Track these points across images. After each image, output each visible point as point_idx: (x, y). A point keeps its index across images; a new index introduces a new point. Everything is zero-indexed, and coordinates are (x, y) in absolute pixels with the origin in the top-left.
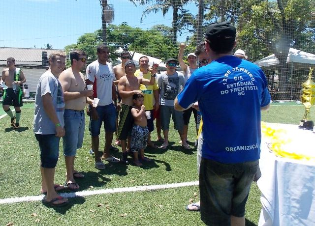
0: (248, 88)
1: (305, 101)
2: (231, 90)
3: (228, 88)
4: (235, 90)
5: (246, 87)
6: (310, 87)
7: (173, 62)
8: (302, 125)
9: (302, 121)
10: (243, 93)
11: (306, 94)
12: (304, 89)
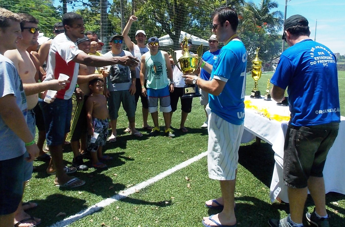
0: (329, 61)
1: (254, 75)
2: (318, 61)
3: (315, 60)
4: (321, 61)
5: (328, 60)
6: (258, 63)
7: (118, 39)
8: (254, 95)
9: (253, 92)
10: (327, 65)
11: (256, 69)
12: (254, 65)
